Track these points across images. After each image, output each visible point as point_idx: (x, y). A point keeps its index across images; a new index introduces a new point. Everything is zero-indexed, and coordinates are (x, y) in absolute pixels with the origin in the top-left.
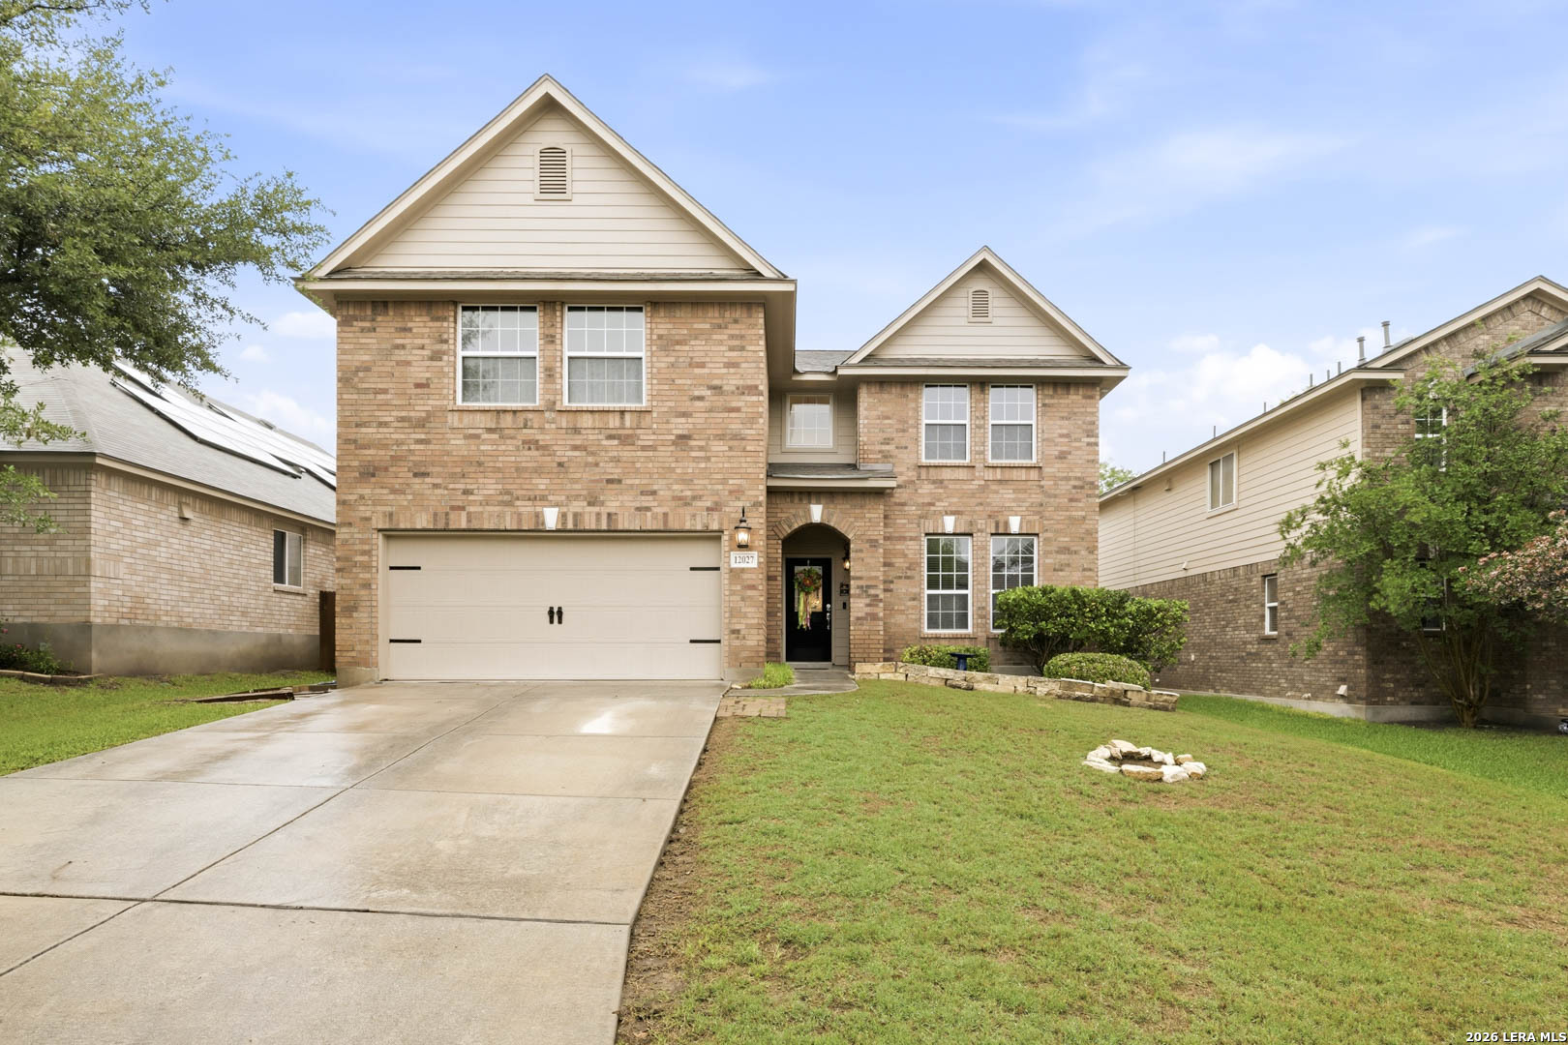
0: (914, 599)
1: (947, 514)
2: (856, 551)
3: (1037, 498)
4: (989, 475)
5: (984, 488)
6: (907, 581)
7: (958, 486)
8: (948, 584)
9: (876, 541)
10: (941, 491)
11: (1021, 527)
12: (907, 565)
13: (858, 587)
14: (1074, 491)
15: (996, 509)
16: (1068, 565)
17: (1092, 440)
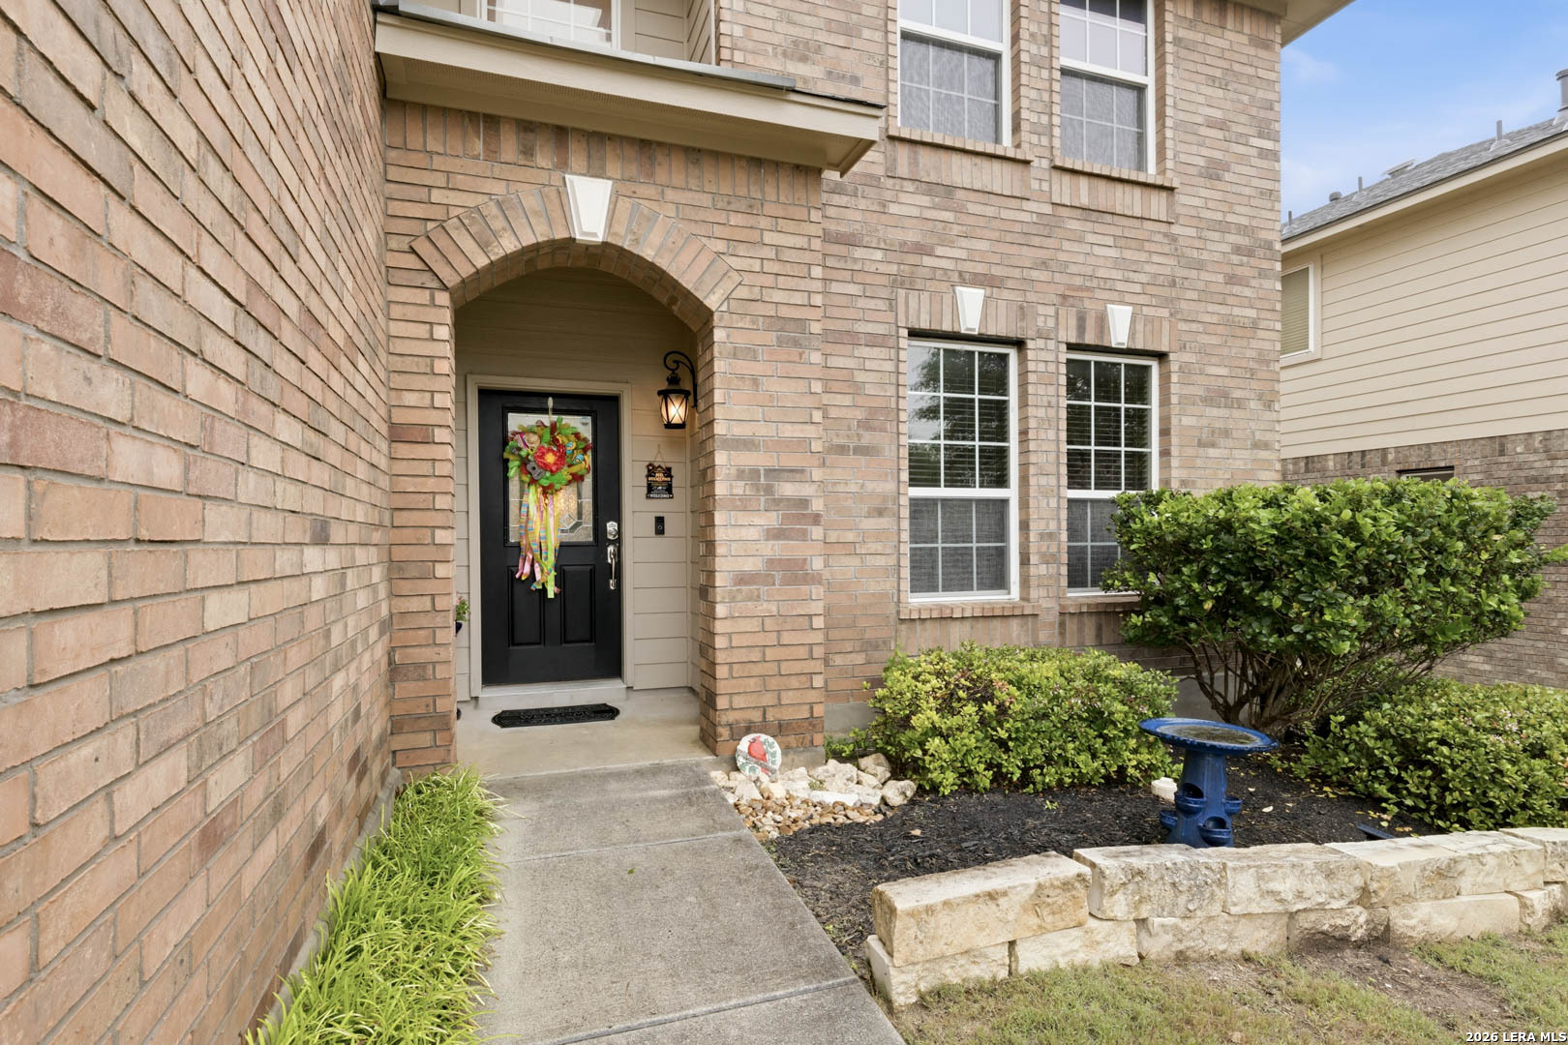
0: (880, 513)
1: (963, 282)
2: (735, 354)
3: (1164, 265)
4: (1065, 190)
5: (1049, 225)
6: (863, 460)
7: (990, 211)
8: (958, 470)
9: (802, 322)
10: (948, 216)
11: (1132, 334)
12: (860, 414)
14: (1235, 259)
15: (1078, 281)
16: (1226, 433)
17: (1268, 145)
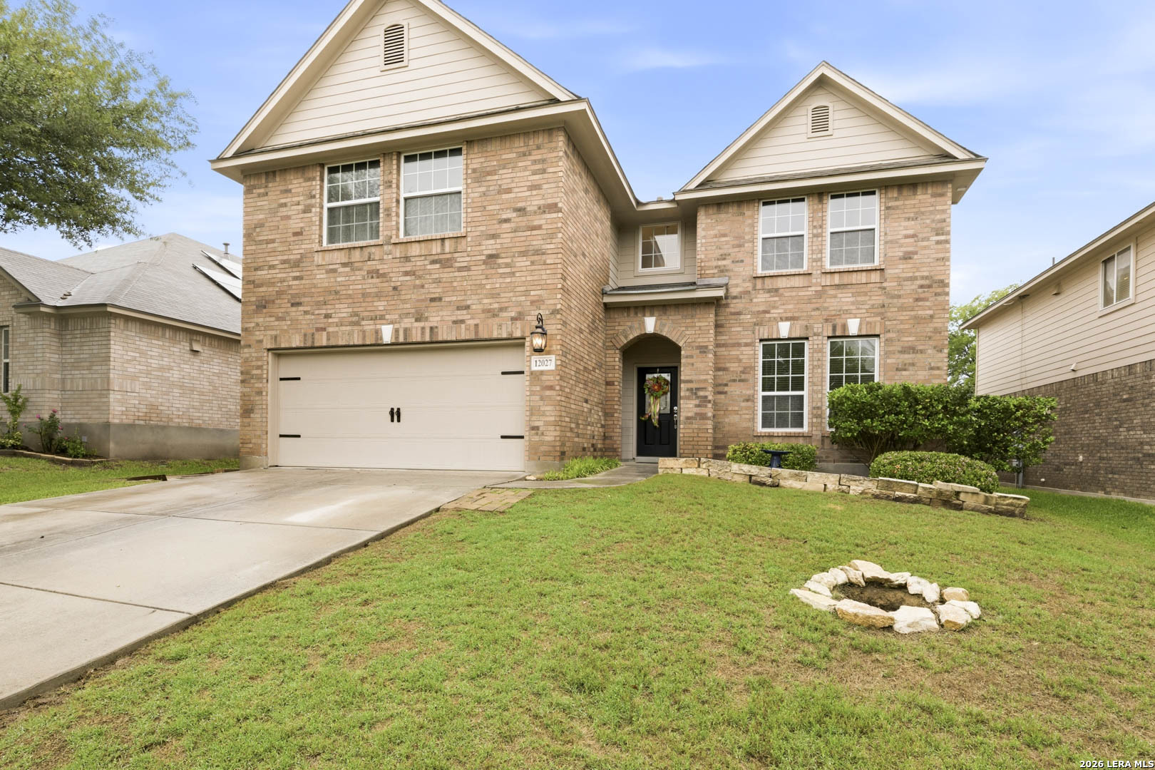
0: (748, 400)
1: (782, 319)
2: (687, 357)
3: (878, 299)
4: (827, 280)
5: (819, 295)
6: (742, 384)
7: (794, 294)
8: (783, 386)
9: (706, 347)
10: (776, 299)
11: (860, 330)
12: (741, 369)
13: (688, 390)
14: (920, 290)
15: (833, 313)
16: (913, 364)
17: (943, 238)
